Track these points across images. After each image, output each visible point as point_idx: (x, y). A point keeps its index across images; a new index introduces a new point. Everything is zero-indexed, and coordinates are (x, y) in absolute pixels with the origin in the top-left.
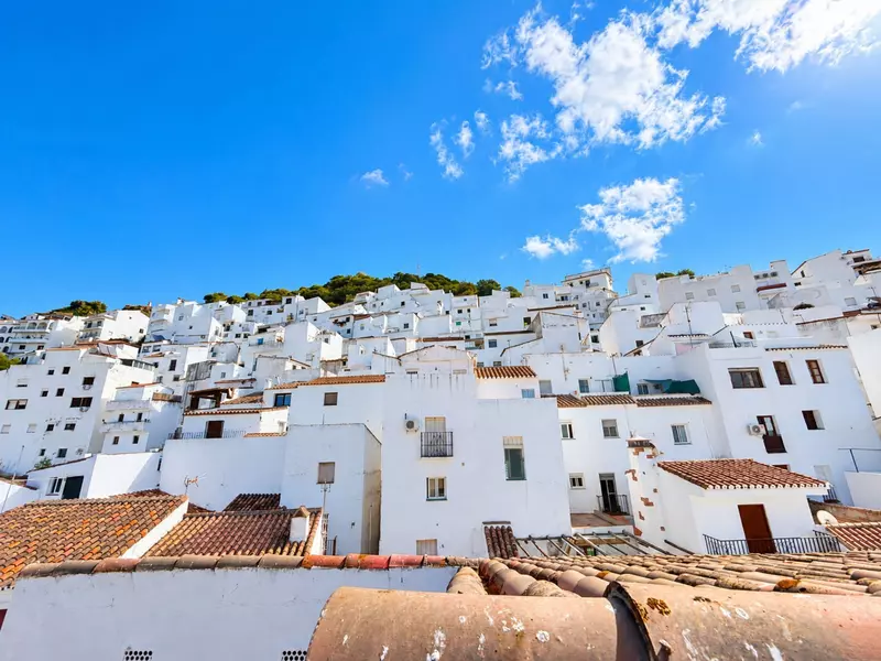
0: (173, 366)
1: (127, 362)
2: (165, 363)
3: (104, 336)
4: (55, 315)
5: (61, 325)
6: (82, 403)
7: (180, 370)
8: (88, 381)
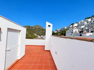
0: (80, 28)
1: (75, 29)
2: (79, 28)
3: (74, 27)
4: (70, 25)
5: (71, 26)
6: (72, 33)
7: (81, 29)
8: (72, 31)
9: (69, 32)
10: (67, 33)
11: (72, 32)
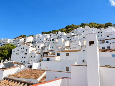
1: (31, 47)
2: (37, 47)
5: (21, 40)
6: (26, 54)
7: (40, 48)
8: (27, 50)
9: (19, 52)
10: (15, 53)
11: (25, 52)
